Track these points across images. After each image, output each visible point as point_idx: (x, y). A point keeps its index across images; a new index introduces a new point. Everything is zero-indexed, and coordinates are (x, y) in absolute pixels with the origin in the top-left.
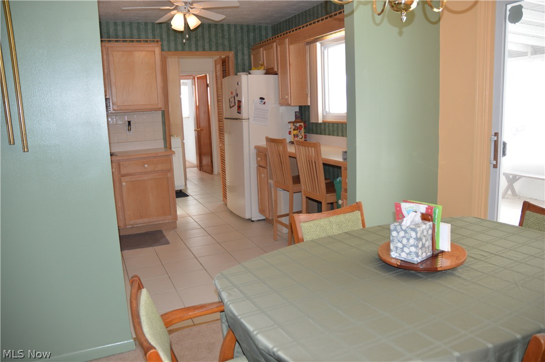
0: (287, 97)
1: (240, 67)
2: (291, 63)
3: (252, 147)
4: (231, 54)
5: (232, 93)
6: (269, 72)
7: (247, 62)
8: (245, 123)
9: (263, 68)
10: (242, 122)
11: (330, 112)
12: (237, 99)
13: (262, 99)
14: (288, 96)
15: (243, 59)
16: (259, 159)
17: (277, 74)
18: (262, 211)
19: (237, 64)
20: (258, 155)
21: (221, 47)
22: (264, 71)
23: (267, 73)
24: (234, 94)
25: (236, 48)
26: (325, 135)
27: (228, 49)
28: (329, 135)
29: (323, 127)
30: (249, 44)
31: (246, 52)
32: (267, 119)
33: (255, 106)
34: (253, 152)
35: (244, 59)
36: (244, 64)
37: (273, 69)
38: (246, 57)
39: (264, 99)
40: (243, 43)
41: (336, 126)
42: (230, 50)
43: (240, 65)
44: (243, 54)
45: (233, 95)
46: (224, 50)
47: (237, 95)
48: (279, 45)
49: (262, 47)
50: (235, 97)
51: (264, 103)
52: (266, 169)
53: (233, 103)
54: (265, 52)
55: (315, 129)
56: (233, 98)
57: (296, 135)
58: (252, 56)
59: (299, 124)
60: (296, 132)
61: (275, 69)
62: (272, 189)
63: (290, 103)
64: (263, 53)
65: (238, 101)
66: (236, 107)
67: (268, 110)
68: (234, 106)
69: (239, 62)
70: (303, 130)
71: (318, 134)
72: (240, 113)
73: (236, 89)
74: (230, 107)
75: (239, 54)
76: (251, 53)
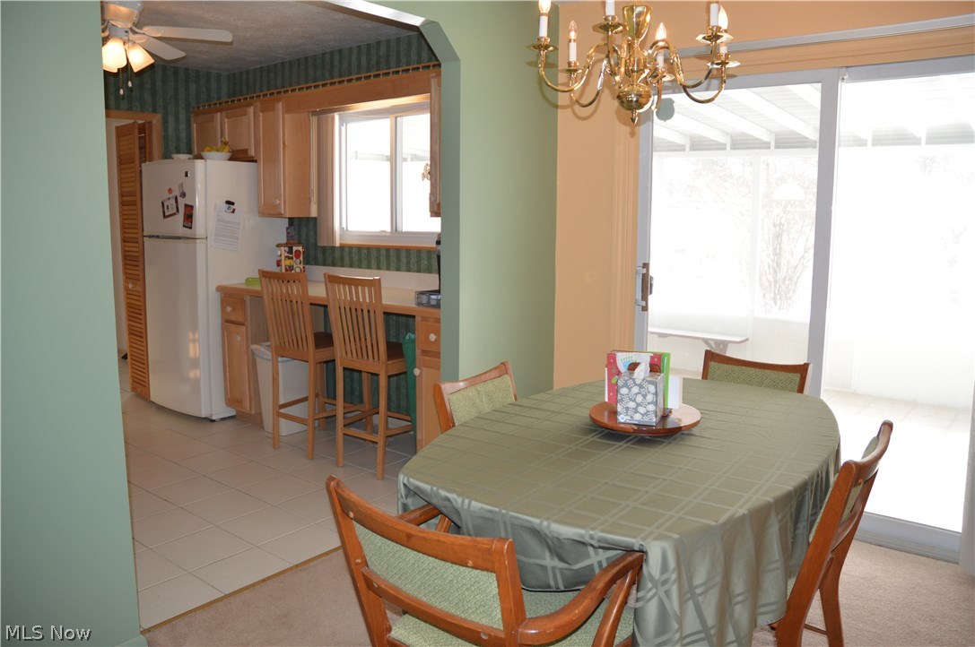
0: (278, 202)
1: (171, 144)
2: (286, 144)
3: (212, 289)
4: (156, 120)
5: (170, 191)
6: (238, 156)
7: (183, 135)
8: (200, 245)
9: (227, 148)
10: (195, 243)
11: (349, 229)
12: (182, 202)
13: (229, 203)
14: (280, 200)
15: (177, 130)
16: (229, 309)
17: (256, 161)
18: (231, 401)
19: (166, 138)
20: (224, 304)
21: (138, 105)
22: (229, 155)
23: (231, 159)
24: (176, 192)
25: (164, 108)
26: (343, 266)
27: (150, 109)
28: (351, 266)
29: (337, 254)
30: (188, 104)
31: (182, 116)
32: (238, 239)
33: (218, 215)
34: (215, 298)
35: (179, 130)
36: (178, 138)
37: (246, 151)
38: (183, 127)
39: (233, 204)
40: (177, 99)
41: (365, 252)
42: (155, 111)
43: (171, 141)
44: (177, 120)
45: (173, 194)
46: (143, 110)
47: (183, 195)
48: (262, 111)
49: (220, 110)
50: (178, 197)
51: (233, 212)
52: (244, 328)
53: (173, 210)
54: (226, 120)
55: (320, 256)
56: (174, 200)
57: (289, 267)
58: (195, 125)
59: (295, 249)
60: (288, 262)
61: (252, 153)
62: (258, 360)
63: (283, 212)
64: (221, 123)
65: (186, 206)
66: (180, 216)
67: (239, 224)
68: (174, 214)
69: (170, 133)
70: (301, 258)
71: (329, 265)
72: (191, 228)
73: (182, 184)
74: (165, 217)
75: (169, 120)
76: (192, 120)
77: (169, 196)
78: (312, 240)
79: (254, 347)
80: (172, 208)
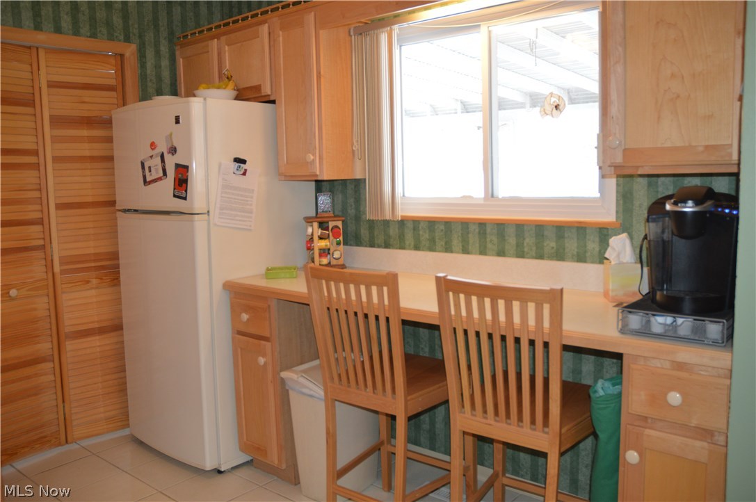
0: (312, 157)
1: (150, 84)
2: (322, 73)
3: (218, 287)
4: (130, 50)
5: (153, 146)
6: (242, 95)
7: (166, 74)
8: (199, 223)
9: (231, 85)
10: (192, 221)
12: (171, 162)
13: (239, 161)
14: (314, 154)
15: (158, 67)
16: (245, 317)
17: (273, 102)
18: (246, 446)
19: (143, 77)
20: (235, 310)
21: (104, 32)
22: (234, 93)
23: (237, 98)
24: (163, 147)
25: (140, 37)
26: (402, 248)
27: (122, 38)
28: (417, 248)
29: (393, 231)
30: (171, 33)
31: (164, 49)
32: (251, 213)
33: (223, 179)
35: (160, 67)
36: (159, 78)
37: (257, 88)
38: (165, 63)
39: (244, 162)
40: (156, 27)
41: (442, 227)
42: (127, 40)
43: (151, 80)
44: (158, 53)
45: (158, 150)
46: (111, 37)
47: (173, 150)
48: (281, 29)
49: (216, 36)
50: (167, 157)
51: (244, 174)
52: (268, 345)
53: (157, 172)
54: (227, 48)
55: (364, 233)
56: (159, 159)
57: (324, 250)
58: (181, 60)
59: (331, 224)
60: (323, 244)
61: (267, 90)
62: (292, 394)
63: (318, 173)
64: (219, 54)
65: (178, 166)
66: (169, 182)
67: (253, 190)
68: (160, 179)
69: (148, 72)
70: (341, 238)
71: (379, 246)
72: (185, 199)
73: (171, 134)
74: (146, 183)
75: (147, 52)
76: (178, 53)
77: (152, 153)
78: (352, 212)
79: (284, 374)
80: (157, 170)
